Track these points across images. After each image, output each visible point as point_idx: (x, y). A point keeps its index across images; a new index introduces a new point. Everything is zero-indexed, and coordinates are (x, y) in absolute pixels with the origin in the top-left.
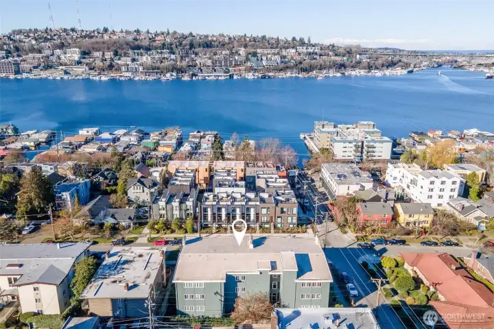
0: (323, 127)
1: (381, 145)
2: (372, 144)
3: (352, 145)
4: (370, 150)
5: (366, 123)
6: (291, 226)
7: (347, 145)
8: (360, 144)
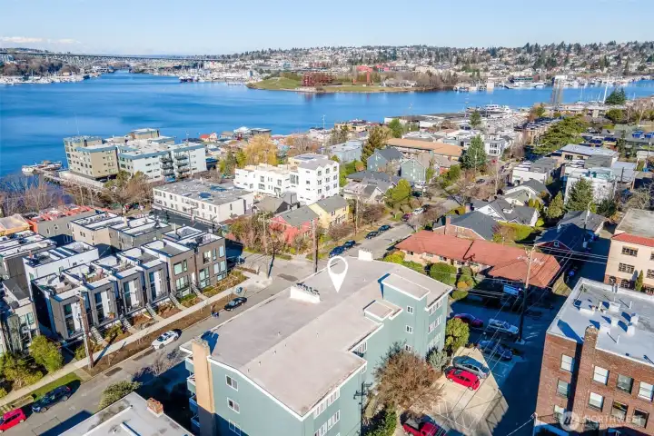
0: (86, 145)
1: (192, 153)
2: (182, 153)
3: (157, 159)
4: (182, 162)
5: (145, 130)
6: (220, 278)
7: (151, 160)
8: (167, 156)
